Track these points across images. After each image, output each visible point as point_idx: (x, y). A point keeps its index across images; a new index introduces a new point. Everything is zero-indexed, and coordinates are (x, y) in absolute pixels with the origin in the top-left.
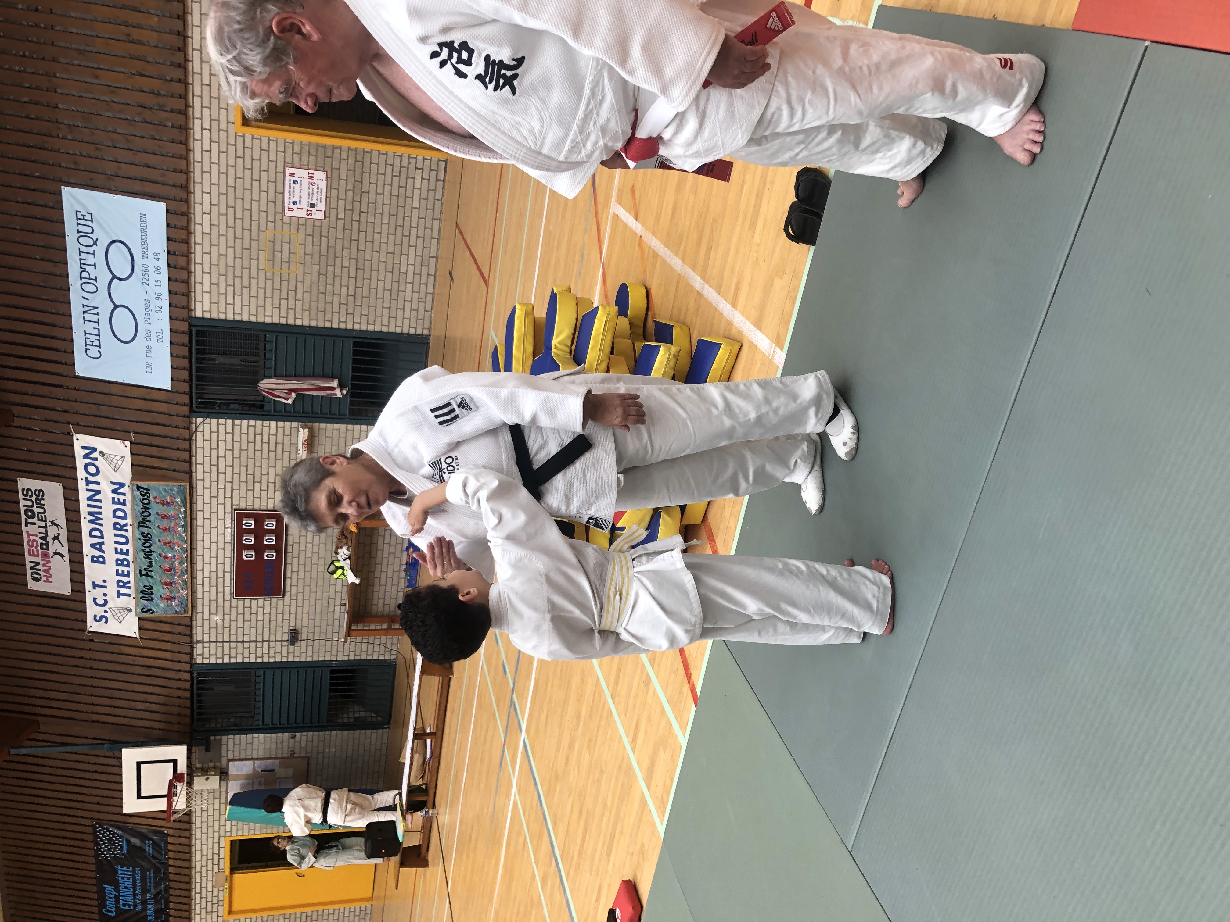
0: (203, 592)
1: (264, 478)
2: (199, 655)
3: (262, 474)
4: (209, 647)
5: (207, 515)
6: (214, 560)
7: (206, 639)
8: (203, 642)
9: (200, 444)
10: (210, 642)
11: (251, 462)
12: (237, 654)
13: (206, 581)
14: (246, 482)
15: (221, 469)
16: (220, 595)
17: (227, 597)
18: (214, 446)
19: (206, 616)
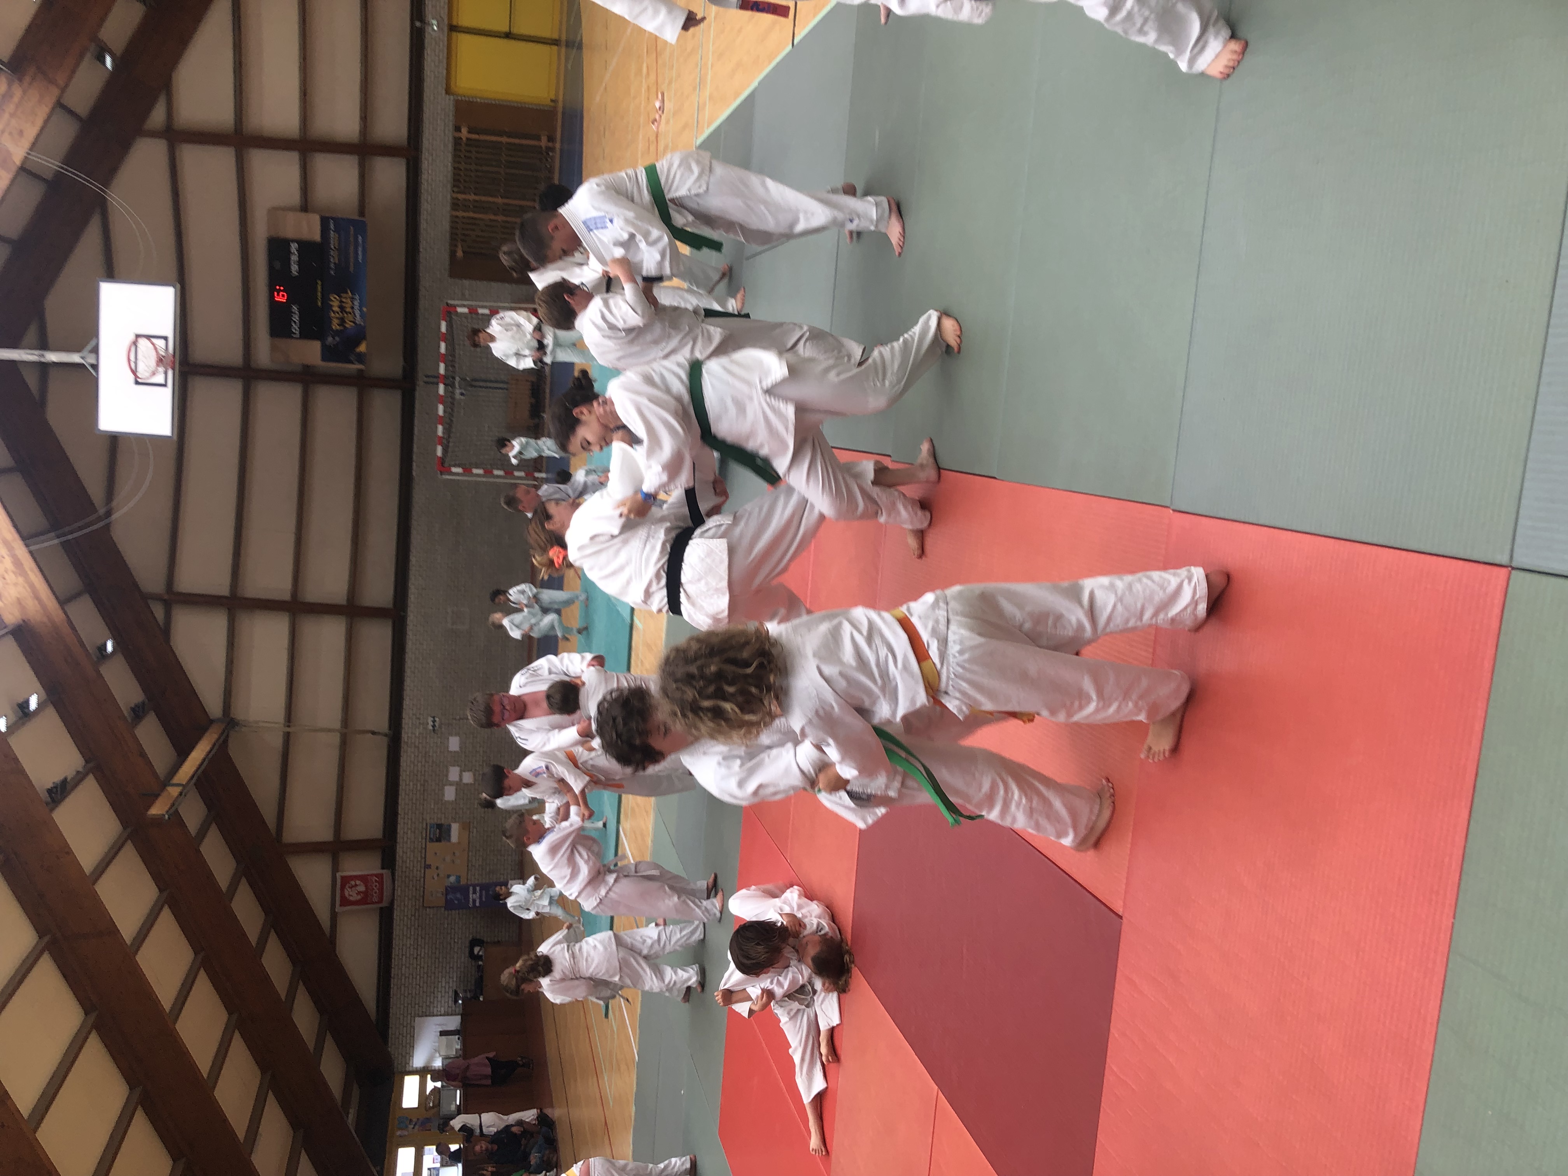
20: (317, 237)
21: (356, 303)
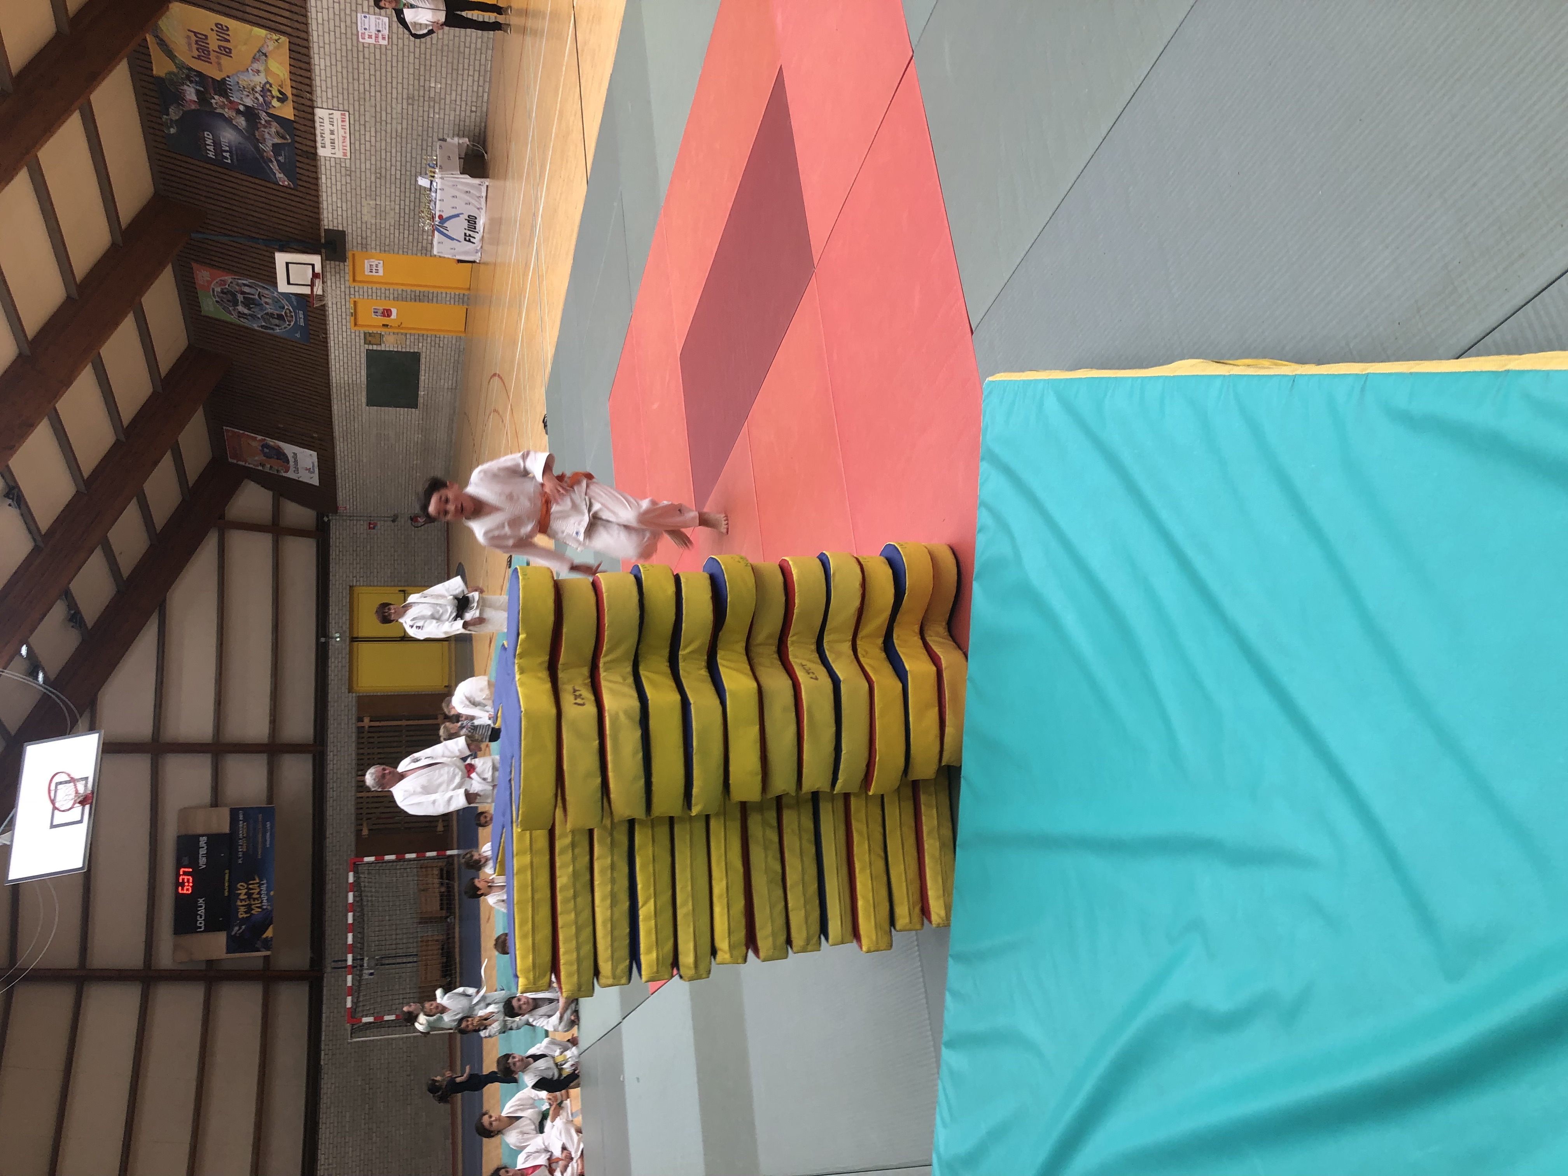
20: (226, 829)
21: (264, 887)
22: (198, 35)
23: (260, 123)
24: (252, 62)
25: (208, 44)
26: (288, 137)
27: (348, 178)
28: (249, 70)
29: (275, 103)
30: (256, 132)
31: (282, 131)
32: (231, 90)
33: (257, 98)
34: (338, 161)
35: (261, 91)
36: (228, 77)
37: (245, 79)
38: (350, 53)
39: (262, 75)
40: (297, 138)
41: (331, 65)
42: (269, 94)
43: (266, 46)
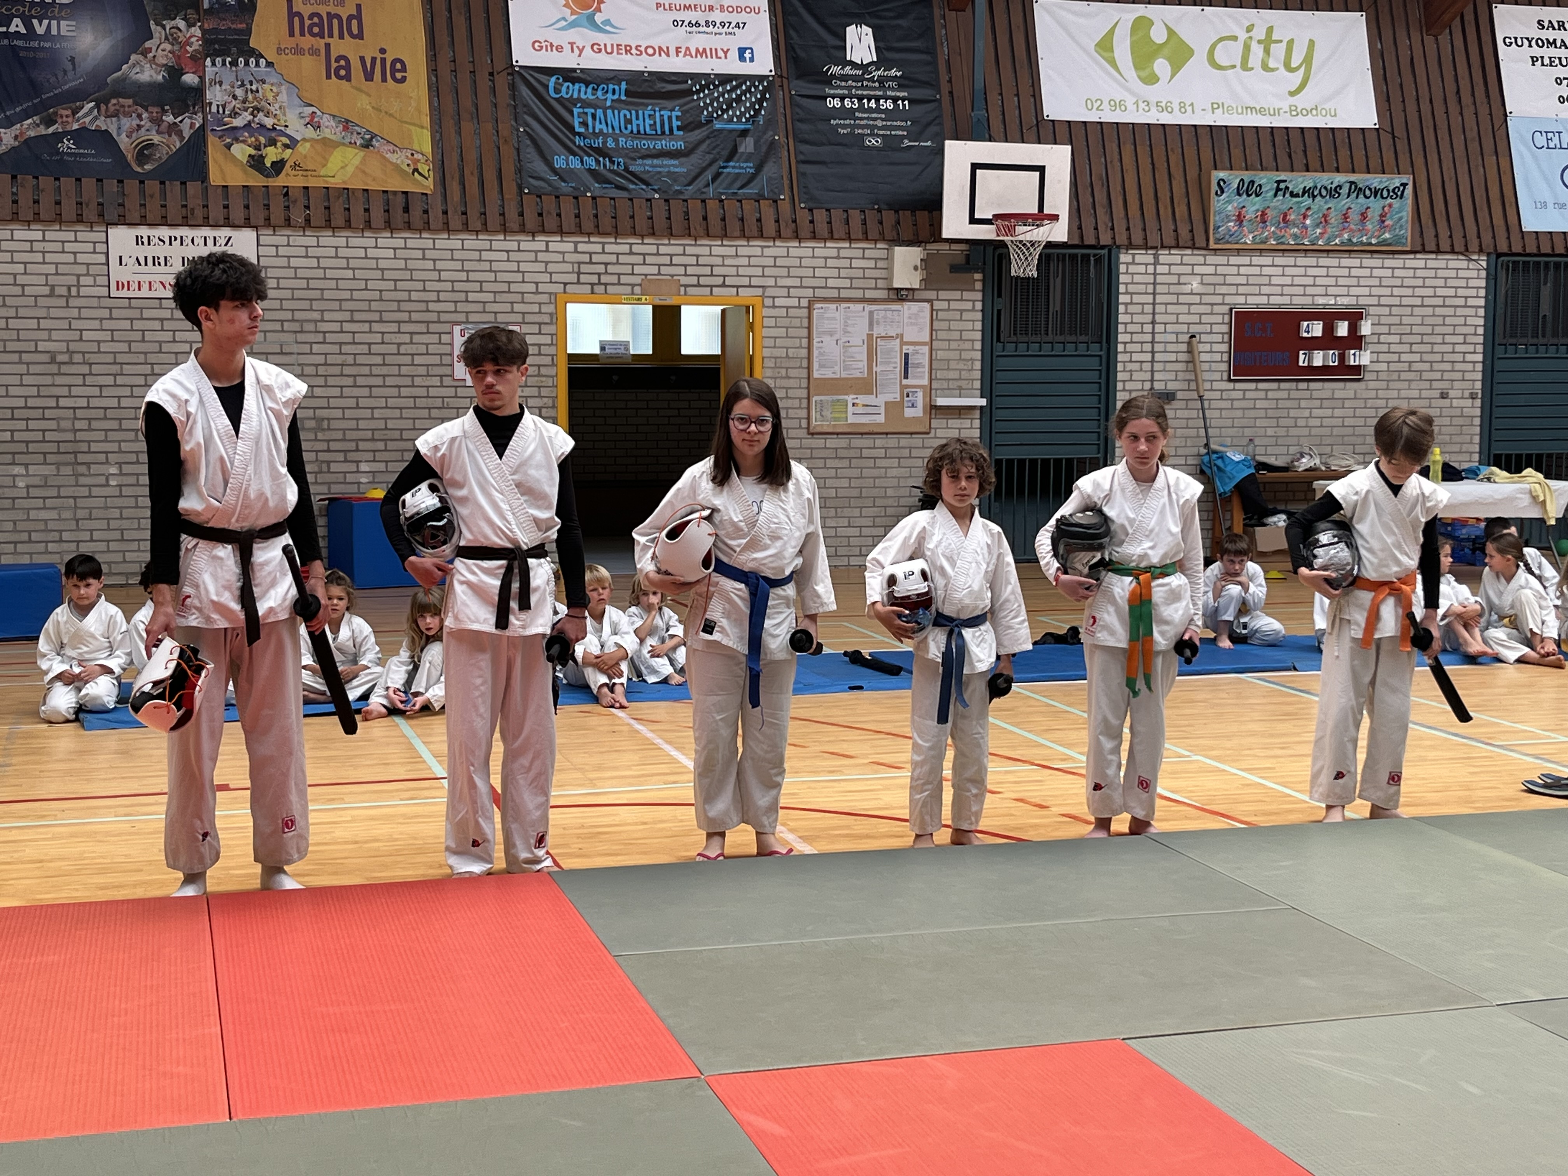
0: (1239, 266)
1: (1406, 348)
2: (1133, 259)
3: (1411, 344)
4: (1146, 273)
5: (1354, 272)
6: (1288, 280)
7: (1160, 269)
8: (1156, 263)
9: (1452, 264)
10: (1155, 274)
11: (1429, 330)
12: (1132, 314)
13: (1256, 270)
14: (1401, 324)
15: (1419, 292)
16: (1233, 290)
17: (1228, 300)
18: (1450, 283)
19: (1197, 269)
22: (354, 23)
23: (164, 112)
24: (334, 116)
25: (341, 37)
26: (148, 167)
27: (46, 290)
28: (314, 109)
29: (241, 151)
30: (130, 102)
31: (162, 154)
32: (234, 63)
33: (234, 114)
34: (93, 270)
35: (262, 126)
36: (269, 64)
37: (283, 97)
38: (422, 307)
39: (310, 132)
40: (152, 186)
41: (383, 270)
42: (263, 140)
43: (391, 147)
